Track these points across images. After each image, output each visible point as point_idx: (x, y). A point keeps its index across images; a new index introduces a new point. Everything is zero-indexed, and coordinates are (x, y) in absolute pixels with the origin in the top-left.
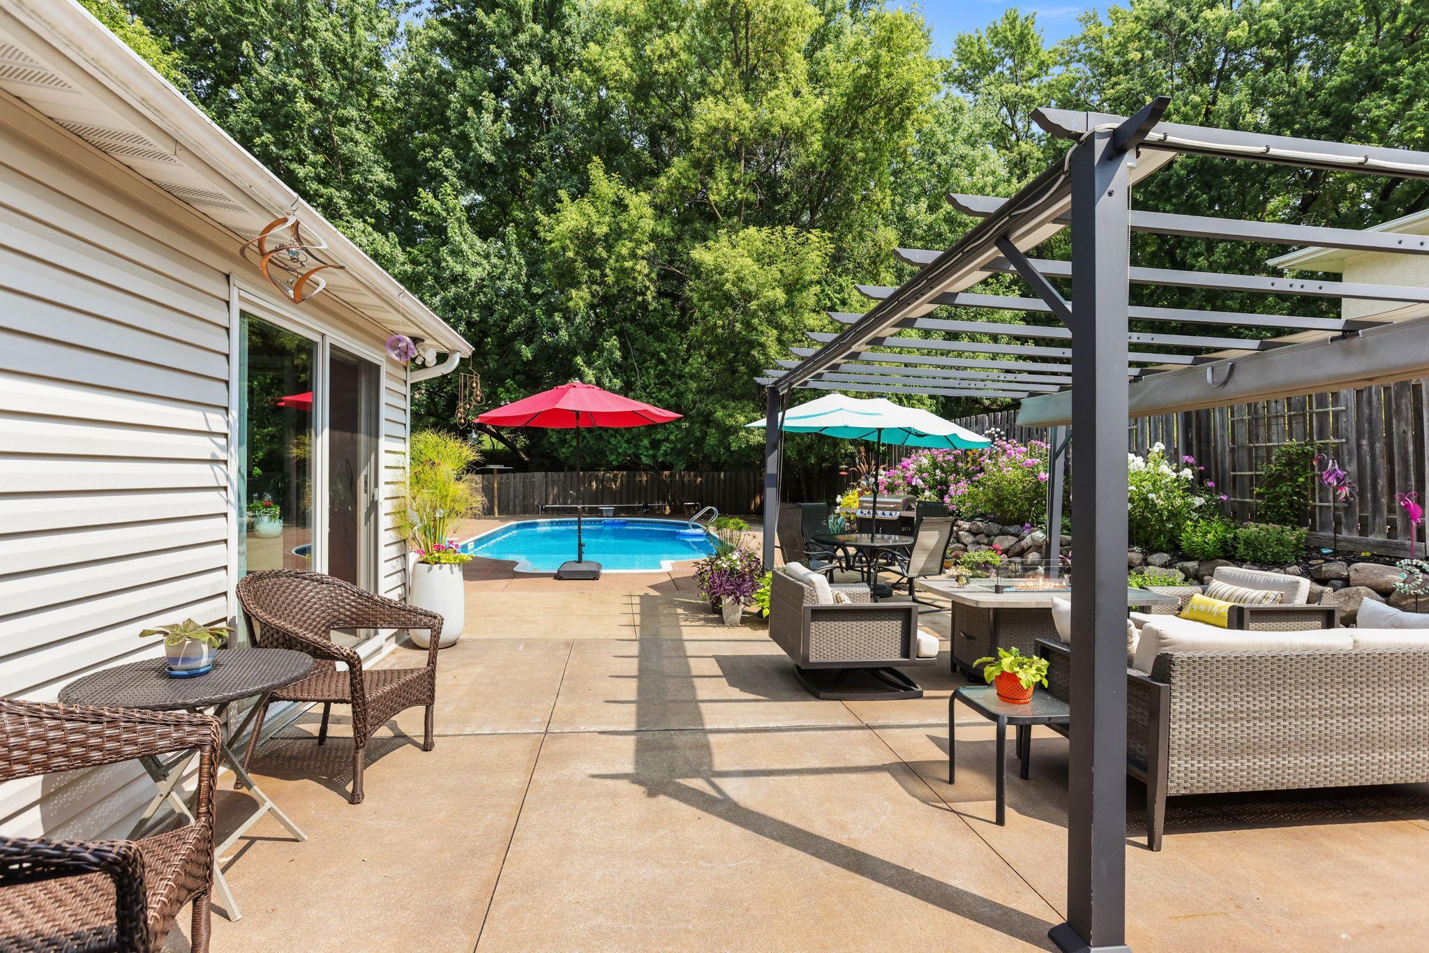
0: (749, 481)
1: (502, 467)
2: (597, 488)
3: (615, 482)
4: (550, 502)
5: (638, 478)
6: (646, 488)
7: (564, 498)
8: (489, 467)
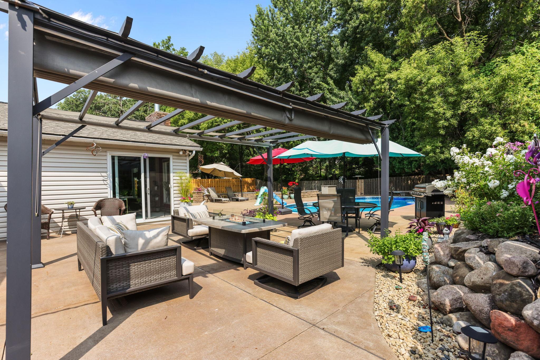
2: (411, 183)
7: (396, 188)
8: (356, 176)
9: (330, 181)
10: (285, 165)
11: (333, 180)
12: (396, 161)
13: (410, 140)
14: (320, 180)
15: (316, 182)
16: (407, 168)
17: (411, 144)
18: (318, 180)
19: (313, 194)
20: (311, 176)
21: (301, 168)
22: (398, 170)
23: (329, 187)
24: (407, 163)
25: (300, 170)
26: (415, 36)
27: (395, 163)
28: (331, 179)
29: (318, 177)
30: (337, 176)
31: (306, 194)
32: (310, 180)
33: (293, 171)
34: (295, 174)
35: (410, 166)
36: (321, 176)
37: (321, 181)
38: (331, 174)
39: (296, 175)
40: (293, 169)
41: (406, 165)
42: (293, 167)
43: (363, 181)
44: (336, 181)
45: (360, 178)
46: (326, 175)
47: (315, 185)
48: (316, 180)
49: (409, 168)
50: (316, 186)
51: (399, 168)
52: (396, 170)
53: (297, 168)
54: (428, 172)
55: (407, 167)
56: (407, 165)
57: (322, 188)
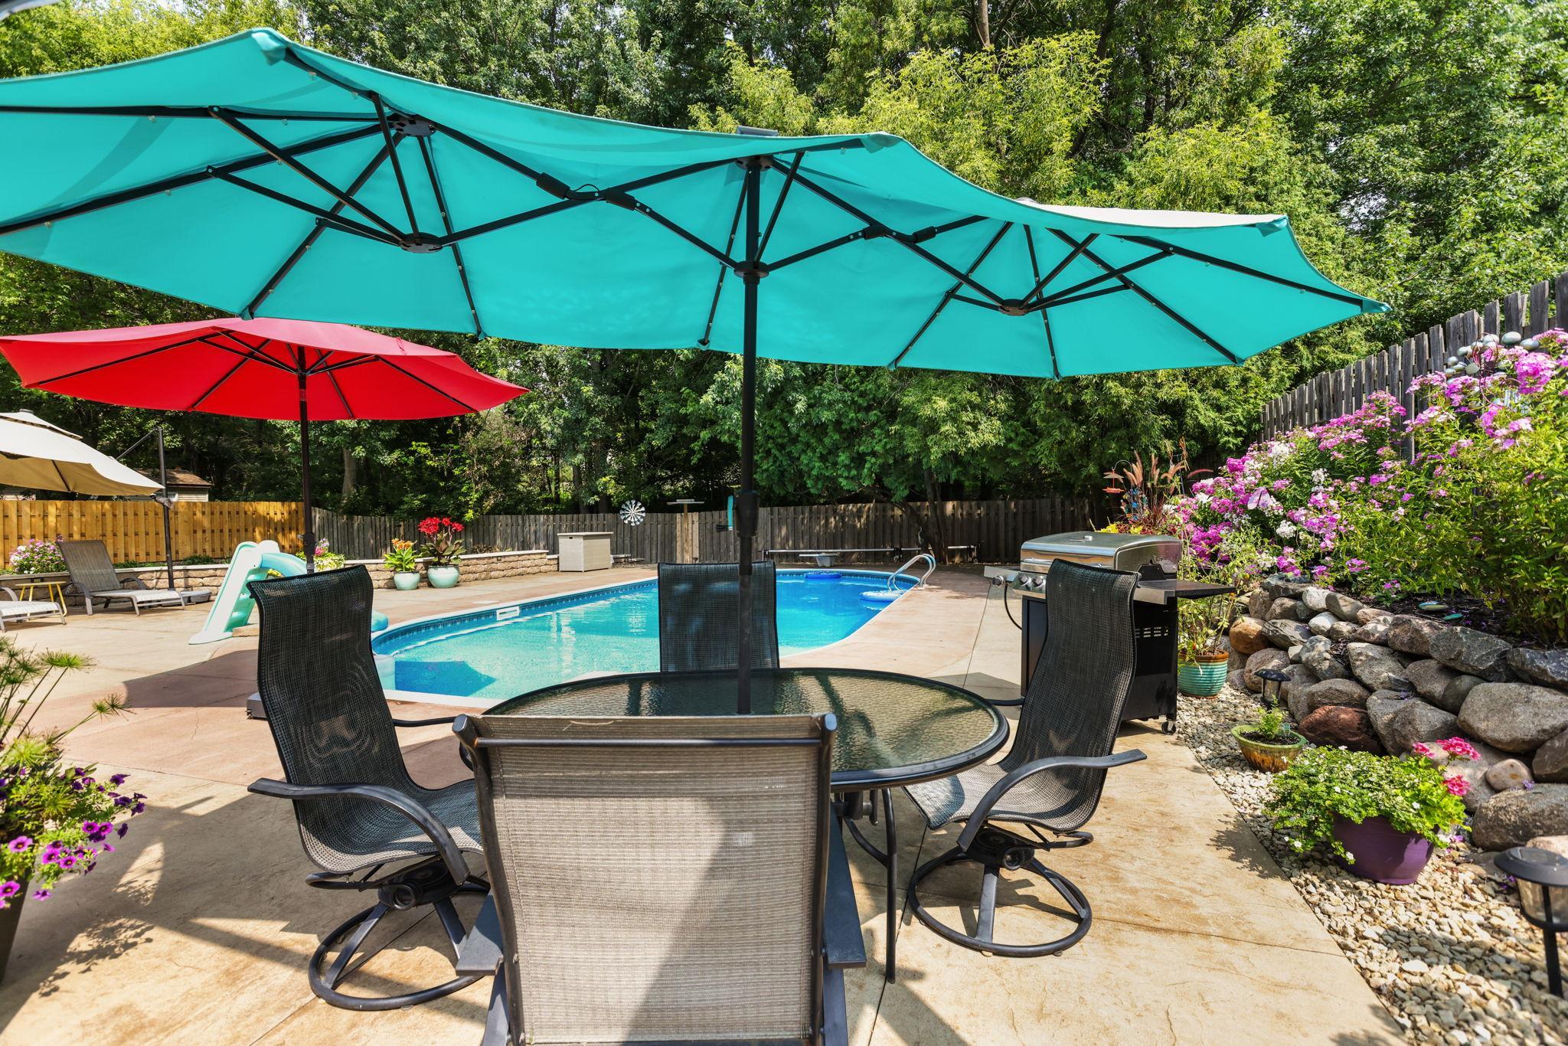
0: (1053, 513)
1: (692, 501)
2: (836, 526)
3: (859, 518)
4: (778, 546)
5: (890, 513)
6: (901, 526)
7: (794, 541)
8: (679, 501)
9: (588, 516)
10: (426, 457)
11: (597, 513)
12: (814, 452)
13: (858, 388)
14: (554, 513)
15: (542, 518)
16: (846, 478)
17: (860, 401)
18: (547, 512)
19: (528, 563)
20: (521, 501)
21: (484, 469)
22: (816, 483)
23: (586, 537)
24: (847, 462)
25: (482, 477)
26: (896, 29)
27: (810, 460)
28: (593, 509)
29: (547, 501)
30: (614, 501)
31: (500, 565)
32: (520, 513)
33: (457, 479)
34: (464, 489)
35: (854, 472)
36: (557, 499)
37: (558, 516)
38: (597, 493)
39: (465, 495)
40: (456, 472)
41: (845, 466)
42: (456, 463)
43: (695, 516)
44: (609, 516)
45: (692, 509)
46: (573, 497)
47: (535, 532)
48: (540, 513)
49: (852, 478)
50: (541, 534)
51: (818, 478)
52: (810, 483)
53: (471, 466)
54: (906, 493)
55: (846, 474)
56: (848, 467)
57: (561, 541)
